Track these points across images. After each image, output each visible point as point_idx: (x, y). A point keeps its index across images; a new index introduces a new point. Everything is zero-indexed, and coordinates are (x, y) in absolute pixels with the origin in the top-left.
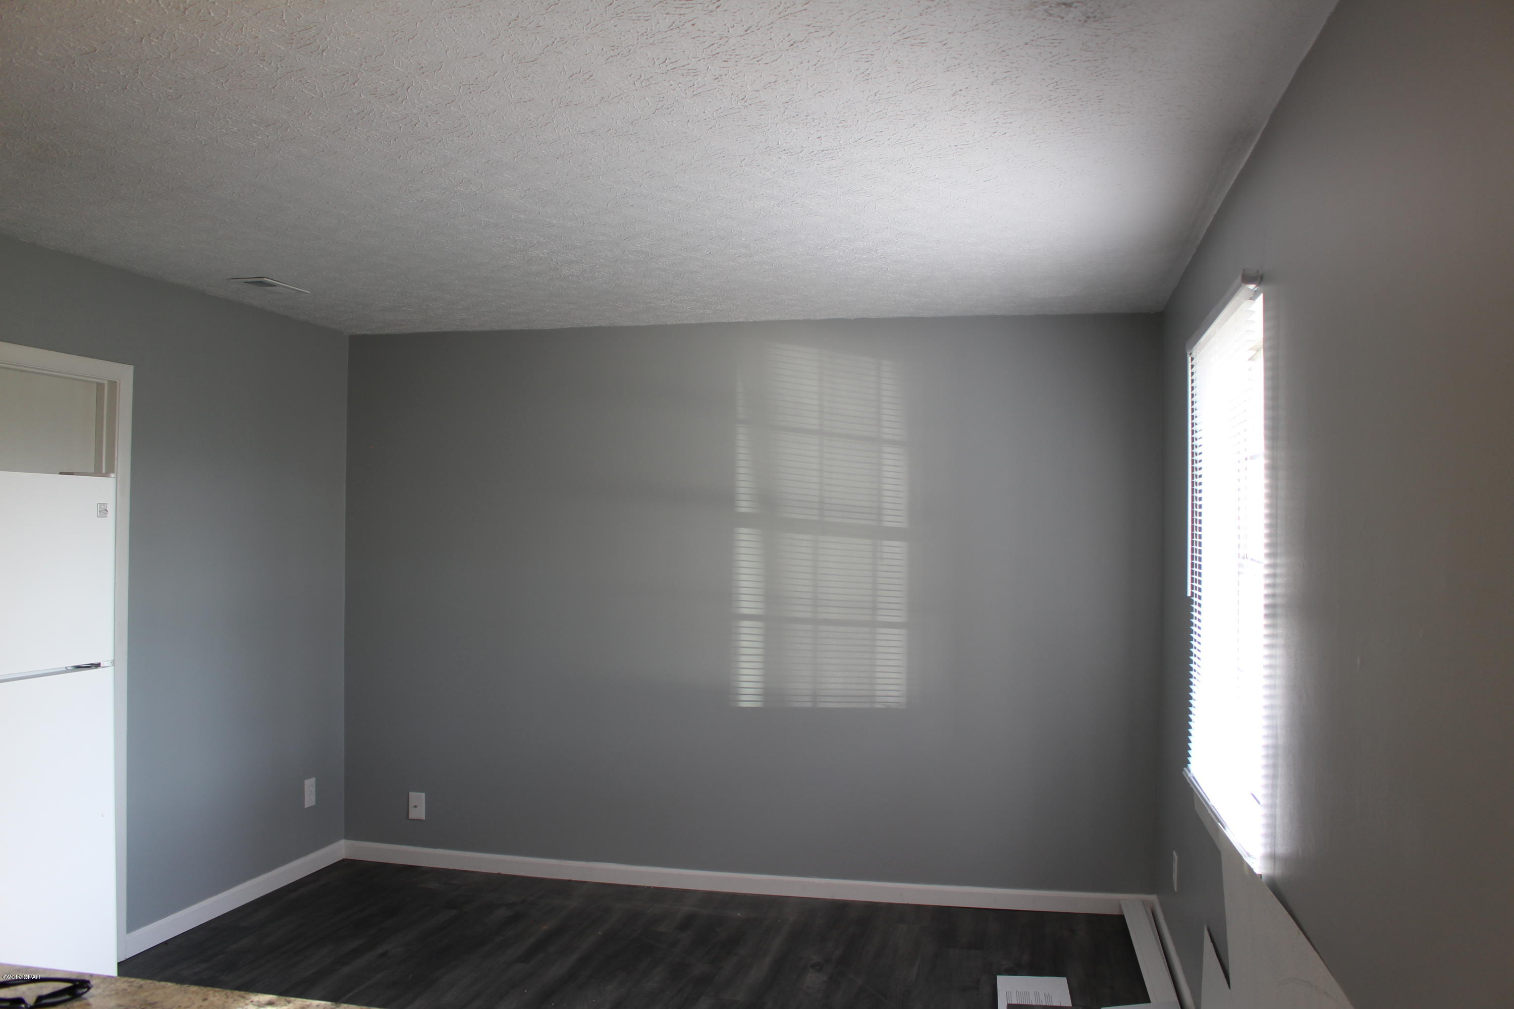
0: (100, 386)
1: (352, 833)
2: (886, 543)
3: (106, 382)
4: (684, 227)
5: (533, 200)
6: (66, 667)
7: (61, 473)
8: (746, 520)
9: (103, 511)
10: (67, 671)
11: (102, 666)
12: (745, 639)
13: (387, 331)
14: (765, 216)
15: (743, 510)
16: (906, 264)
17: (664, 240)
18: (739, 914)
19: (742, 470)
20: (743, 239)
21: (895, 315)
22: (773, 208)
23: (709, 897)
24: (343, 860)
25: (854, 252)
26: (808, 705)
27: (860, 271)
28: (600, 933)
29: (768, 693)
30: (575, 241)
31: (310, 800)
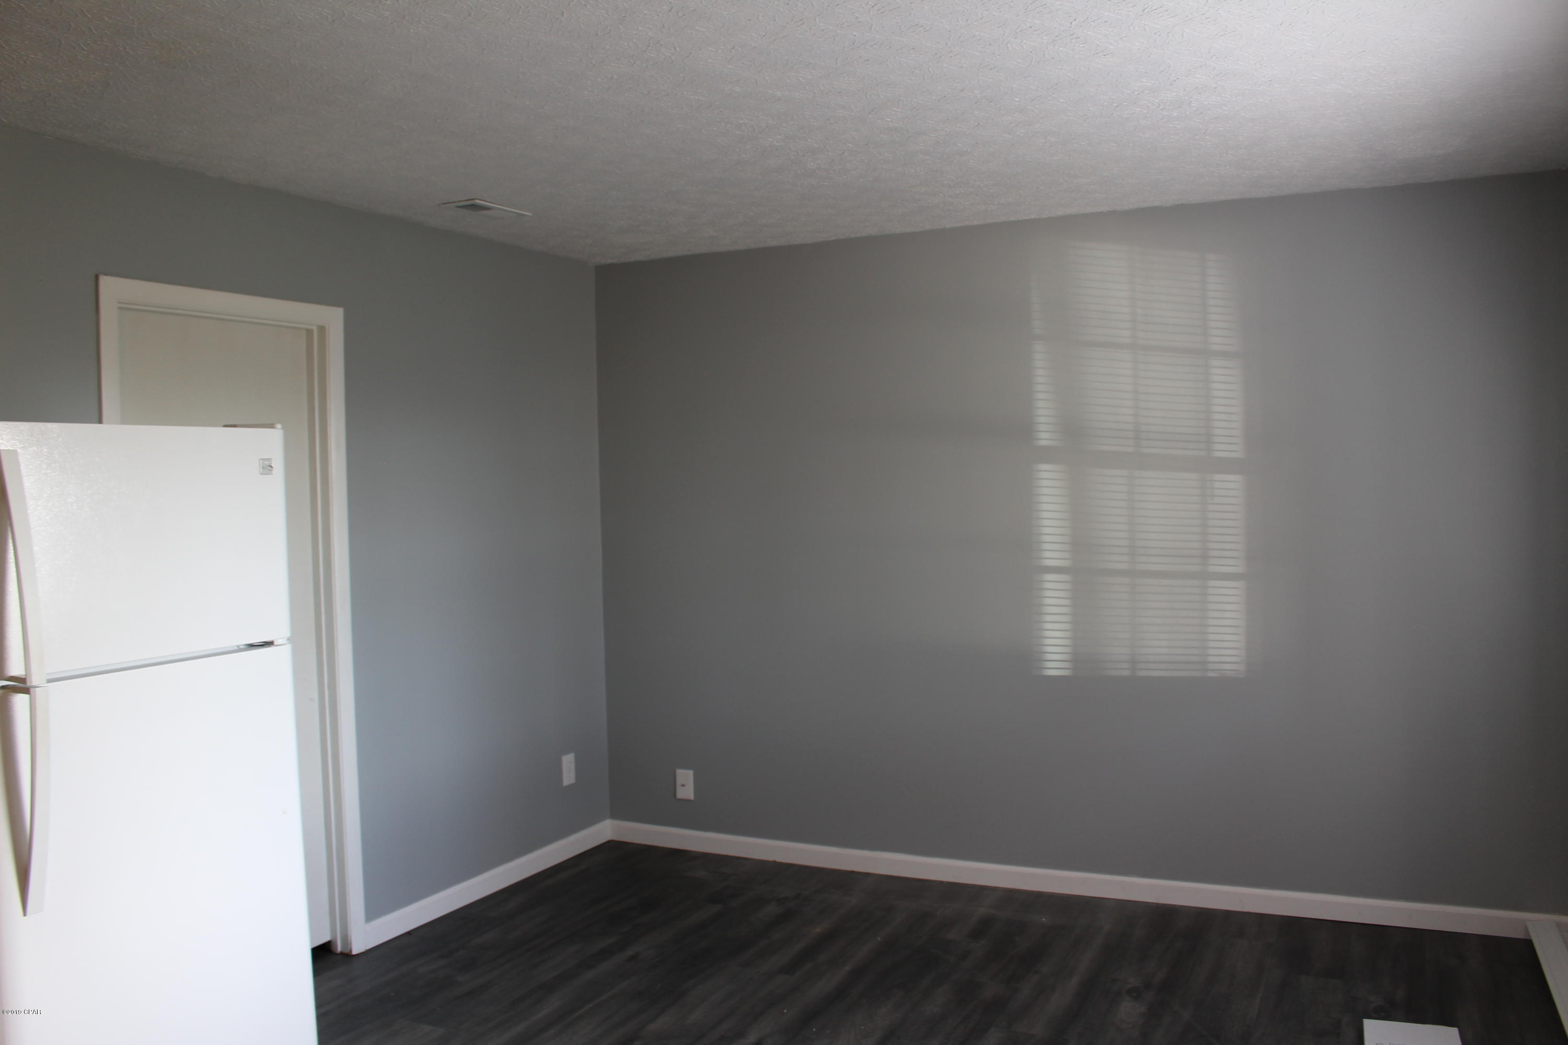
0: (309, 332)
1: (617, 813)
2: (1217, 477)
3: (315, 328)
4: (939, 88)
5: (743, 63)
6: (238, 646)
7: (225, 426)
8: (1047, 454)
9: (267, 468)
10: (239, 650)
11: (275, 643)
12: (1048, 595)
13: (633, 258)
14: (1038, 62)
15: (1043, 443)
16: (1231, 122)
17: (918, 110)
18: (1044, 920)
19: (1040, 396)
20: (1017, 100)
21: (1222, 198)
22: (1047, 48)
23: (1010, 896)
24: (609, 842)
25: (1160, 108)
26: (1126, 673)
27: (1172, 137)
28: (879, 939)
29: (1077, 659)
30: (811, 120)
31: (569, 777)
